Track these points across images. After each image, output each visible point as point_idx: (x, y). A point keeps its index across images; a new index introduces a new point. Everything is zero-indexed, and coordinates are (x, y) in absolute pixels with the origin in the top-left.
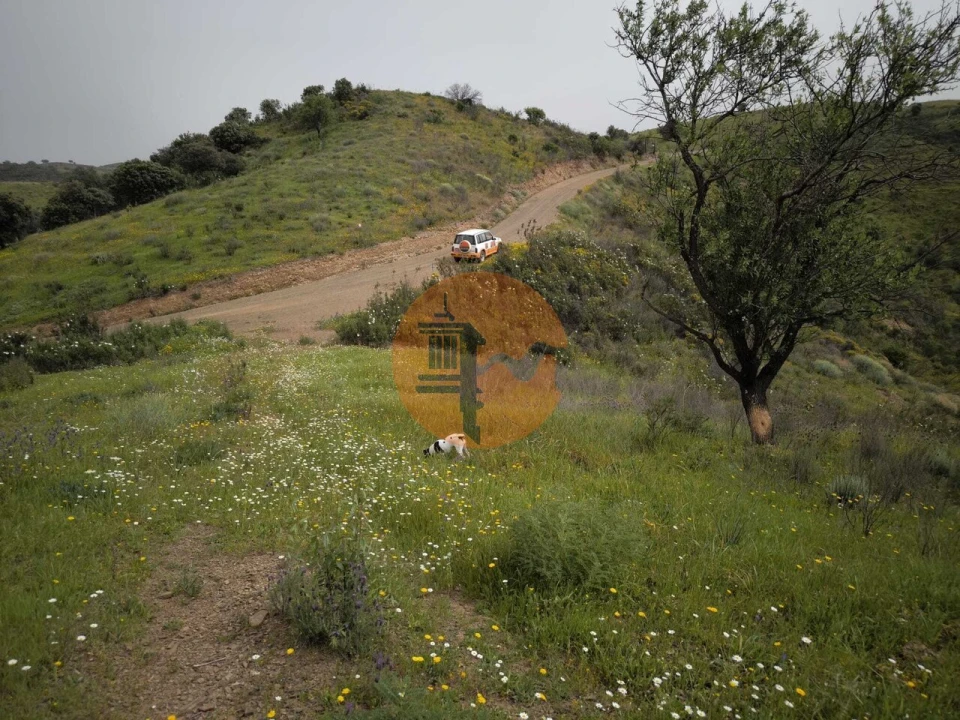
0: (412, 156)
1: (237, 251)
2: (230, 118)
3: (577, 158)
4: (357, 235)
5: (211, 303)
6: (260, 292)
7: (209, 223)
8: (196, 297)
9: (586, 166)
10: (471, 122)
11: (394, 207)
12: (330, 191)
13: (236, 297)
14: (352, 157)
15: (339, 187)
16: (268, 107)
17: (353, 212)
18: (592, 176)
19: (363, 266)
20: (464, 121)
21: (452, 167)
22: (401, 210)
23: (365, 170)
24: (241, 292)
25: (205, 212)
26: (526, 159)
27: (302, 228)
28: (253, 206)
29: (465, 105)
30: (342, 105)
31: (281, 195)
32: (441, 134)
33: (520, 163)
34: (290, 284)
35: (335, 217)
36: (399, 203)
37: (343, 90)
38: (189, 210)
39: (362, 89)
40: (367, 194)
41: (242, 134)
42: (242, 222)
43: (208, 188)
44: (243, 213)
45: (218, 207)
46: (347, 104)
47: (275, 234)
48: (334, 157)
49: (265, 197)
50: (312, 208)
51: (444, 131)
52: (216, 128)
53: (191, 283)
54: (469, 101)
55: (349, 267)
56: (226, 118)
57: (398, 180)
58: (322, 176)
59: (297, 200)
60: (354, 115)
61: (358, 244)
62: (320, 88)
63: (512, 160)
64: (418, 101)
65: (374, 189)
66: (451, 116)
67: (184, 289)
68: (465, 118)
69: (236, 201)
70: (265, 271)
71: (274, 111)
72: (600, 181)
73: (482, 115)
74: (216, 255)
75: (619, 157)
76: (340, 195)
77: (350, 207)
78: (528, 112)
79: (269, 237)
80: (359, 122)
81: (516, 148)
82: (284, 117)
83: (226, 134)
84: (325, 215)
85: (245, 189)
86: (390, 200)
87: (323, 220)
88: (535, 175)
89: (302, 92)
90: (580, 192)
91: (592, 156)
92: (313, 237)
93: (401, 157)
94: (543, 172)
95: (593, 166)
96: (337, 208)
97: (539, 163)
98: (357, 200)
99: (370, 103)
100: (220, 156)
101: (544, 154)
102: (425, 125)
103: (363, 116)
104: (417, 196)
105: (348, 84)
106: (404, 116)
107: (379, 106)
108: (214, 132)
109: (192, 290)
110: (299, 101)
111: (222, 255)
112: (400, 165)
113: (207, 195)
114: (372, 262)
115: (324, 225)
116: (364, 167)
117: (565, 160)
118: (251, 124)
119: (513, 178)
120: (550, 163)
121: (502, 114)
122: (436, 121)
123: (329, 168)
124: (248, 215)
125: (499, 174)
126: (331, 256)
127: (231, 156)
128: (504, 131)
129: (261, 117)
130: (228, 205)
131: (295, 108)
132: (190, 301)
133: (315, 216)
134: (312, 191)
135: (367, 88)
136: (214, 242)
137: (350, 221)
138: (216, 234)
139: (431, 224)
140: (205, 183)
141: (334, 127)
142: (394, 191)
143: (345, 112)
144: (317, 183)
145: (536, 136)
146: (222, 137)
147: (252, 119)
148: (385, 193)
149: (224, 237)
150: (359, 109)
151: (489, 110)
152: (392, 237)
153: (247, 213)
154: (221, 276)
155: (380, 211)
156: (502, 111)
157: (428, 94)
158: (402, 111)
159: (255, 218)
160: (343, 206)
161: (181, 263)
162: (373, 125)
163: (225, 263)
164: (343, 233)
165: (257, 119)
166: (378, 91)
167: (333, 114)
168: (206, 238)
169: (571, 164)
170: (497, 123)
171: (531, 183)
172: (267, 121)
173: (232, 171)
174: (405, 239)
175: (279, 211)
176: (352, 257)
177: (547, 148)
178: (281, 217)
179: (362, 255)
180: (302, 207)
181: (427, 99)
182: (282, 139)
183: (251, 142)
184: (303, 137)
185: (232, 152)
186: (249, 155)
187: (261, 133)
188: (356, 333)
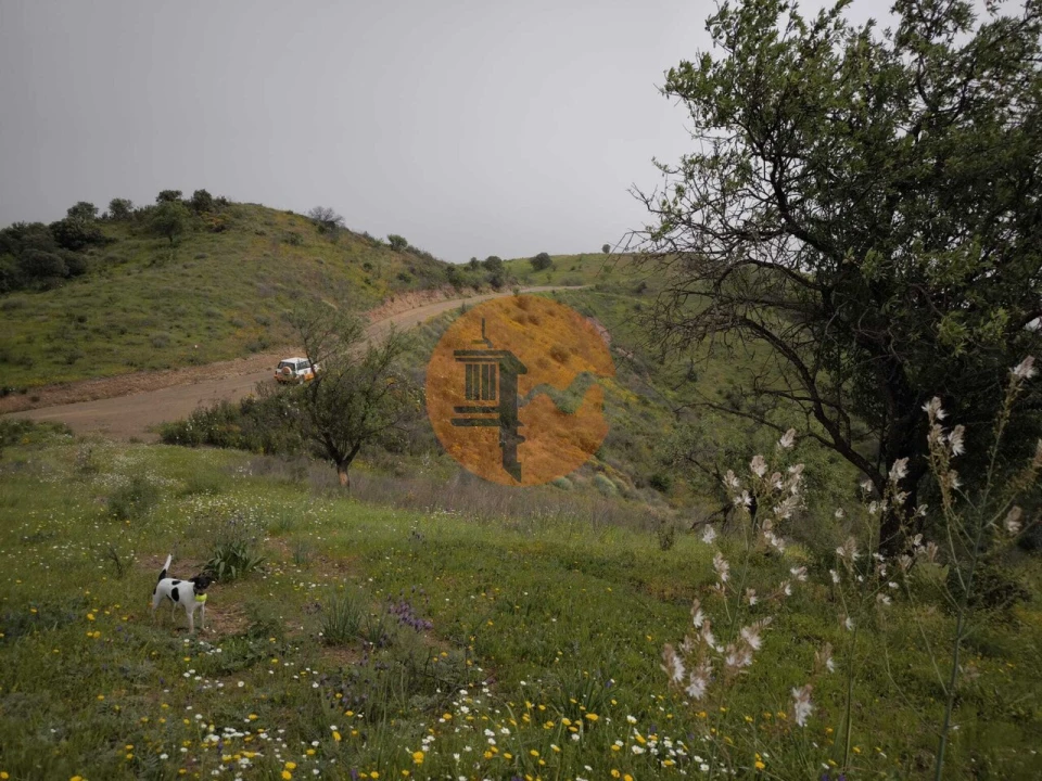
0: (262, 279)
1: (78, 361)
2: (74, 212)
3: (429, 288)
4: (193, 354)
5: (50, 405)
6: (95, 399)
7: (50, 332)
8: (35, 400)
9: (439, 295)
10: (330, 245)
11: (232, 329)
12: (172, 310)
13: (73, 402)
14: (200, 276)
15: (183, 307)
16: (118, 206)
17: (193, 332)
18: (442, 306)
19: (196, 381)
20: (324, 244)
21: (299, 292)
22: (239, 333)
23: (210, 291)
24: (79, 398)
25: (45, 321)
26: (377, 288)
27: (140, 344)
28: (97, 319)
29: (327, 227)
30: (199, 214)
31: (125, 310)
32: (295, 257)
33: (371, 290)
34: (125, 393)
35: (175, 335)
36: (238, 326)
37: (202, 201)
38: (29, 316)
39: (223, 202)
40: (209, 315)
41: (86, 232)
42: (83, 334)
43: (50, 293)
44: (84, 325)
45: (59, 316)
46: (205, 214)
47: (116, 348)
48: (183, 275)
49: (109, 310)
50: (154, 325)
51: (299, 253)
52: (59, 223)
53: (31, 387)
54: (332, 224)
55: (182, 381)
56: (69, 211)
57: (241, 304)
58: (167, 294)
59: (141, 317)
60: (211, 227)
61: (193, 362)
62: (178, 193)
63: (363, 287)
64: (279, 219)
65: (217, 311)
66: (311, 237)
67: (24, 392)
68: (325, 241)
69: (78, 313)
70: (106, 381)
71: (124, 211)
72: (445, 312)
73: (343, 239)
74: (57, 363)
75: (476, 288)
76: (183, 314)
77: (191, 327)
78: (391, 238)
79: (110, 350)
80: (215, 235)
81: (369, 276)
82: (135, 219)
83: (68, 230)
84: (166, 333)
85: (88, 300)
86: (230, 322)
87: (163, 338)
88: (383, 303)
89: (158, 195)
90: (419, 324)
91: (448, 286)
92: (151, 352)
93: (250, 280)
94: (392, 300)
95: (447, 296)
96: (178, 327)
97: (389, 292)
98: (199, 321)
99: (229, 217)
100: (59, 256)
101: (397, 283)
102: (282, 245)
103: (220, 229)
104: (257, 320)
105: (208, 196)
106: (262, 234)
107: (237, 221)
108: (54, 226)
109: (31, 393)
110: (154, 203)
111: (62, 363)
112: (247, 287)
113: (47, 302)
114: (204, 378)
115: (163, 342)
116: (212, 288)
117: (417, 290)
118: (97, 221)
119: (359, 306)
120: (401, 291)
121: (365, 239)
122: (294, 242)
123: (175, 286)
124: (93, 326)
125: (345, 301)
126: (166, 371)
127: (71, 254)
128: (362, 257)
129: (109, 215)
130: (71, 316)
131: (149, 210)
132: (29, 403)
133: (155, 333)
134: (156, 308)
135: (228, 201)
136: (56, 350)
137: (189, 340)
138: (56, 343)
139: (264, 347)
140: (45, 289)
141: (188, 236)
142: (235, 314)
143: (202, 223)
144: (162, 301)
145: (395, 264)
146: (64, 232)
147: (99, 215)
148: (227, 314)
149: (65, 346)
150: (216, 221)
151: (352, 233)
152: (225, 357)
153: (90, 324)
154: (61, 383)
155: (219, 332)
156: (366, 235)
157: (290, 213)
158: (260, 229)
159: (96, 331)
160: (183, 325)
161: (21, 368)
162: (228, 239)
163: (64, 372)
164: (181, 351)
165: (105, 216)
166: (239, 205)
167: (187, 223)
168: (46, 346)
169: (424, 293)
170: (356, 247)
171: (377, 311)
172: (114, 220)
173: (76, 272)
174: (238, 360)
175: (122, 326)
176: (186, 372)
177: (401, 277)
178: (123, 332)
179: (197, 372)
180: (145, 324)
181: (289, 217)
182: (131, 242)
183: (96, 240)
184: (155, 242)
185: (73, 249)
186: (92, 254)
187: (108, 232)
188: (176, 436)
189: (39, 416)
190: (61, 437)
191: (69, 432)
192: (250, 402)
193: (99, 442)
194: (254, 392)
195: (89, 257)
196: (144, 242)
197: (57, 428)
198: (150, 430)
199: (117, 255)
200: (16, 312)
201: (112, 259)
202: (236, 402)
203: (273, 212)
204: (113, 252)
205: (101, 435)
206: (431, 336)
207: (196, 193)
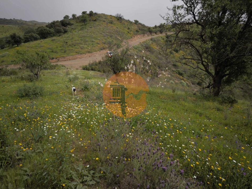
0: (104, 32)
1: (66, 52)
2: (65, 18)
3: (144, 34)
4: (89, 50)
5: (61, 61)
6: (70, 60)
7: (61, 45)
8: (59, 60)
9: (146, 35)
10: (120, 23)
11: (97, 45)
12: (85, 40)
13: (66, 61)
14: (91, 32)
15: (87, 40)
16: (74, 16)
17: (89, 45)
18: (146, 38)
19: (90, 56)
20: (118, 23)
21: (112, 35)
22: (99, 46)
23: (93, 36)
24: (67, 60)
25: (60, 43)
26: (130, 34)
27: (78, 48)
28: (70, 43)
29: (119, 18)
30: (91, 17)
31: (75, 40)
32: (112, 27)
33: (129, 35)
34: (76, 59)
35: (85, 46)
36: (99, 44)
37: (91, 14)
38: (57, 42)
39: (96, 14)
40: (93, 41)
41: (67, 22)
42: (67, 46)
43: (60, 37)
44: (67, 44)
45: (62, 42)
46: (92, 17)
47: (74, 49)
48: (87, 32)
49: (72, 41)
50: (81, 44)
51: (113, 26)
52: (62, 20)
53: (58, 57)
54: (121, 18)
55: (87, 56)
56: (64, 17)
57: (99, 39)
58: (84, 37)
59: (78, 42)
60: (93, 20)
61: (89, 52)
62: (86, 12)
63: (127, 34)
64: (108, 17)
65: (94, 40)
66: (116, 22)
67: (56, 58)
68: (119, 22)
69: (66, 41)
70: (72, 56)
71: (75, 17)
72: (147, 40)
73: (123, 22)
74: (62, 52)
75: (156, 33)
76: (87, 41)
77: (89, 44)
78: (135, 21)
79: (72, 49)
80: (94, 22)
81: (129, 31)
82: (77, 19)
83: (64, 22)
84: (83, 46)
85: (68, 38)
86: (97, 43)
87: (83, 47)
88: (132, 38)
89: (82, 13)
90: (140, 43)
91: (149, 33)
92: (81, 50)
93: (101, 33)
94: (134, 37)
95: (148, 35)
96: (86, 44)
97: (133, 35)
98: (90, 43)
99: (97, 17)
100: (62, 28)
101: (136, 32)
102: (109, 24)
103: (95, 20)
104: (103, 43)
105: (93, 12)
106: (104, 21)
107: (99, 18)
108: (61, 21)
109: (58, 59)
110: (81, 15)
111: (63, 52)
112: (101, 35)
113: (60, 39)
114: (91, 56)
115: (83, 48)
116: (93, 35)
117: (140, 34)
118: (70, 19)
119: (126, 38)
120: (136, 35)
121: (129, 21)
122: (111, 23)
123: (85, 35)
124: (69, 44)
125: (123, 37)
126: (84, 54)
127: (65, 28)
128: (127, 26)
129: (72, 18)
130: (64, 42)
131: (80, 16)
132: (57, 61)
133: (81, 46)
134: (81, 40)
135: (97, 13)
136: (62, 50)
137: (88, 47)
138: (62, 48)
139: (104, 49)
140: (59, 36)
141: (88, 22)
142: (98, 41)
143: (91, 19)
144: (83, 38)
145: (135, 27)
146: (63, 23)
147: (70, 18)
148: (96, 41)
149: (64, 49)
150: (94, 19)
151: (125, 20)
152: (96, 51)
153: (68, 44)
154: (63, 57)
155: (95, 45)
156: (129, 20)
157: (111, 15)
158: (104, 20)
159: (70, 45)
160: (87, 44)
161: (56, 53)
162: (97, 23)
163: (64, 54)
164: (86, 50)
165: (71, 18)
166: (99, 14)
167: (88, 19)
168: (60, 49)
169: (142, 35)
170: (126, 23)
171: (130, 40)
172: (73, 19)
173: (66, 32)
174: (98, 52)
175: (75, 44)
176: (88, 54)
177: (137, 31)
178: (75, 46)
179: (90, 54)
180: (79, 43)
181: (111, 16)
182: (76, 24)
183: (69, 24)
184: (81, 24)
185: (65, 26)
186: (69, 27)
187: (72, 22)
188: (85, 68)
189: (59, 63)
190: (63, 68)
191: (65, 67)
192: (100, 61)
193: (70, 69)
194: (101, 59)
195: (68, 28)
196: (79, 24)
197: (63, 66)
198: (80, 67)
199: (74, 28)
200: (54, 41)
201: (73, 28)
202: (97, 61)
203: (107, 15)
204: (73, 27)
205: (71, 67)
206: (143, 46)
207: (90, 12)
